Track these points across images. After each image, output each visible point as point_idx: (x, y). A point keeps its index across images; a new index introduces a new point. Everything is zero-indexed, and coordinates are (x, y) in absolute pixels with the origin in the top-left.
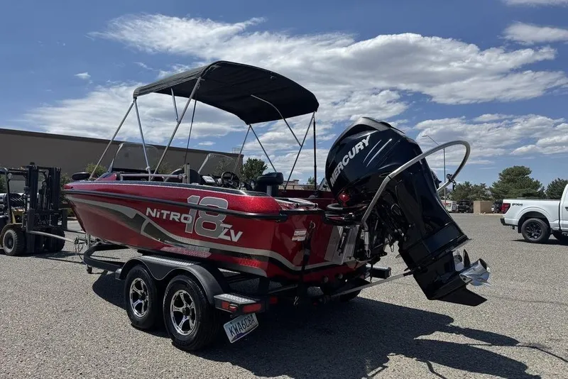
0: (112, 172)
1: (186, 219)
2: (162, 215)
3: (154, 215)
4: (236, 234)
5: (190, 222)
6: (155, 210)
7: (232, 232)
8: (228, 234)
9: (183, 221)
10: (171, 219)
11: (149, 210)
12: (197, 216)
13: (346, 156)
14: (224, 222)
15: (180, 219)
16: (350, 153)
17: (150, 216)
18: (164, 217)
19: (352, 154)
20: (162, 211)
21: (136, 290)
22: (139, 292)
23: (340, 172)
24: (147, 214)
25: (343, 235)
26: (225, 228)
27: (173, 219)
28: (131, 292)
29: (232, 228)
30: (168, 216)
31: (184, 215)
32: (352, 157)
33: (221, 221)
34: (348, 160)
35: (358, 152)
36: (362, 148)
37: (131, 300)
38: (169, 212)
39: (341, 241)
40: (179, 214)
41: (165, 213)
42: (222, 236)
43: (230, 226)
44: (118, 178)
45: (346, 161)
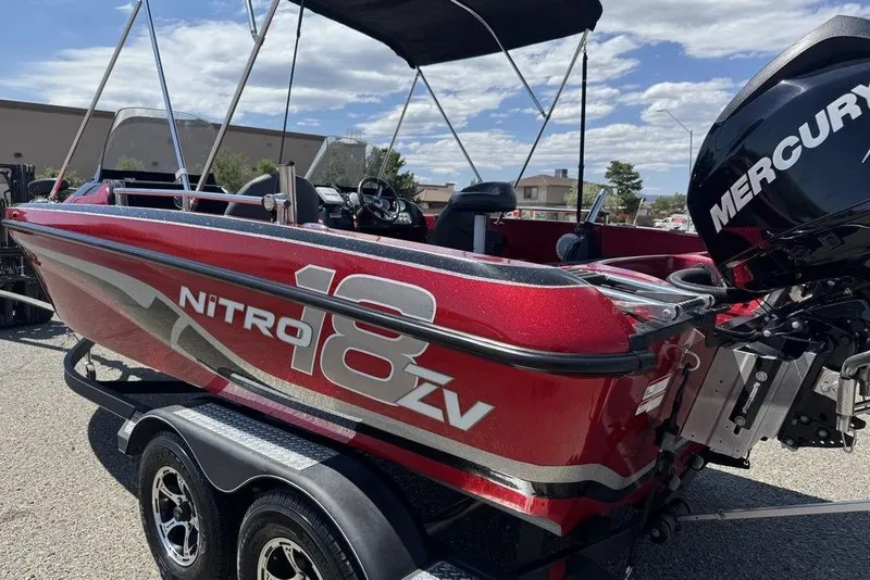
0: (100, 180)
1: (291, 331)
2: (221, 310)
3: (199, 308)
4: (464, 409)
5: (304, 341)
6: (202, 296)
7: (451, 399)
8: (435, 399)
9: (281, 334)
10: (248, 325)
11: (185, 292)
12: (328, 330)
13: (791, 140)
14: (422, 361)
15: (273, 330)
16: (804, 129)
17: (189, 308)
18: (229, 318)
19: (815, 132)
20: (223, 301)
21: (166, 491)
22: (175, 498)
23: (757, 189)
24: (182, 303)
25: (752, 378)
26: (422, 381)
27: (254, 327)
28: (155, 495)
29: (449, 387)
30: (239, 316)
31: (285, 322)
32: (812, 143)
33: (410, 357)
34: (797, 153)
35: (838, 125)
36: (856, 112)
37: (157, 516)
38: (241, 307)
39: (745, 393)
40: (271, 317)
41: (232, 306)
42: (412, 402)
43: (443, 379)
44: (111, 200)
45: (787, 153)
